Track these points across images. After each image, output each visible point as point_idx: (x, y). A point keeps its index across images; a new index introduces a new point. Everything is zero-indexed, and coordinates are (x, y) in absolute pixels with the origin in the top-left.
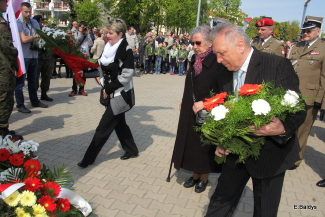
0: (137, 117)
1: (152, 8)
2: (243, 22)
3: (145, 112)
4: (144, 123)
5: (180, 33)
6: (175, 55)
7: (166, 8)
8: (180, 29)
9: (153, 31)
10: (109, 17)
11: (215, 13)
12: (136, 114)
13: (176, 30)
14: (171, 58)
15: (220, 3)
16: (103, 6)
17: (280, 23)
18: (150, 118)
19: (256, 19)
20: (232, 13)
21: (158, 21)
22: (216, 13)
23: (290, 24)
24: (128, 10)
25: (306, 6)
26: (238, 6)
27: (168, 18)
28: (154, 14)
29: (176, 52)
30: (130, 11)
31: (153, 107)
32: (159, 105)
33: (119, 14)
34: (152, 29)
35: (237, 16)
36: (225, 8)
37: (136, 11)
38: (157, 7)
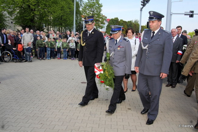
2: (105, 21)
6: (60, 46)
7: (53, 15)
14: (57, 48)
15: (89, 10)
16: (7, 14)
19: (112, 20)
20: (96, 16)
21: (48, 23)
23: (133, 22)
24: (26, 16)
25: (141, 10)
26: (100, 12)
27: (54, 20)
28: (44, 19)
30: (28, 16)
33: (19, 19)
34: (44, 29)
35: (100, 18)
36: (92, 13)
37: (32, 17)
38: (46, 14)
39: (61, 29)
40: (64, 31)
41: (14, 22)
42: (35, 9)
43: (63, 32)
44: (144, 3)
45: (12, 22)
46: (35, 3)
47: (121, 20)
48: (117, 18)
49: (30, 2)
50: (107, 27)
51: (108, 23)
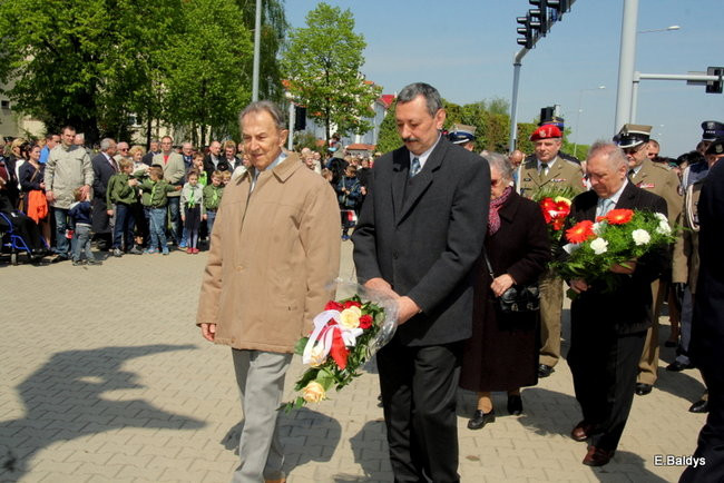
0: (93, 379)
1: (129, 74)
2: (372, 106)
3: (118, 364)
4: (112, 396)
5: (211, 140)
6: (196, 200)
7: (168, 76)
8: (209, 128)
9: (135, 137)
10: (6, 99)
11: (299, 85)
12: (90, 374)
13: (199, 130)
14: (186, 208)
15: (311, 61)
17: (462, 106)
18: (128, 381)
20: (341, 84)
21: (149, 109)
23: (487, 108)
24: (61, 82)
25: (518, 64)
26: (355, 67)
27: (174, 103)
28: (136, 93)
29: (199, 193)
30: (67, 83)
31: (140, 348)
32: (155, 342)
33: (33, 91)
34: (133, 132)
35: (355, 93)
36: (324, 72)
37: (85, 83)
38: (142, 72)
39: (200, 135)
41: (15, 103)
42: (97, 53)
44: (527, 34)
45: (5, 104)
46: (99, 31)
49: (78, 25)
50: (381, 126)
51: (386, 113)
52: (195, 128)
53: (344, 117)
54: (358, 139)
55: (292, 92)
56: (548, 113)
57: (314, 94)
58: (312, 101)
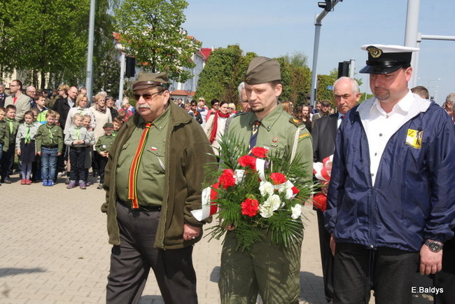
2: (193, 58)
15: (139, 17)
19: (220, 52)
20: (166, 38)
22: (130, 38)
23: (291, 61)
25: (318, 24)
26: (178, 23)
35: (177, 46)
36: (151, 27)
40: (50, 83)
43: (46, 87)
47: (248, 54)
48: (237, 47)
50: (200, 75)
51: (204, 64)
52: (35, 72)
53: (167, 66)
54: (179, 86)
55: (122, 43)
56: (344, 67)
57: (141, 46)
58: (140, 52)
